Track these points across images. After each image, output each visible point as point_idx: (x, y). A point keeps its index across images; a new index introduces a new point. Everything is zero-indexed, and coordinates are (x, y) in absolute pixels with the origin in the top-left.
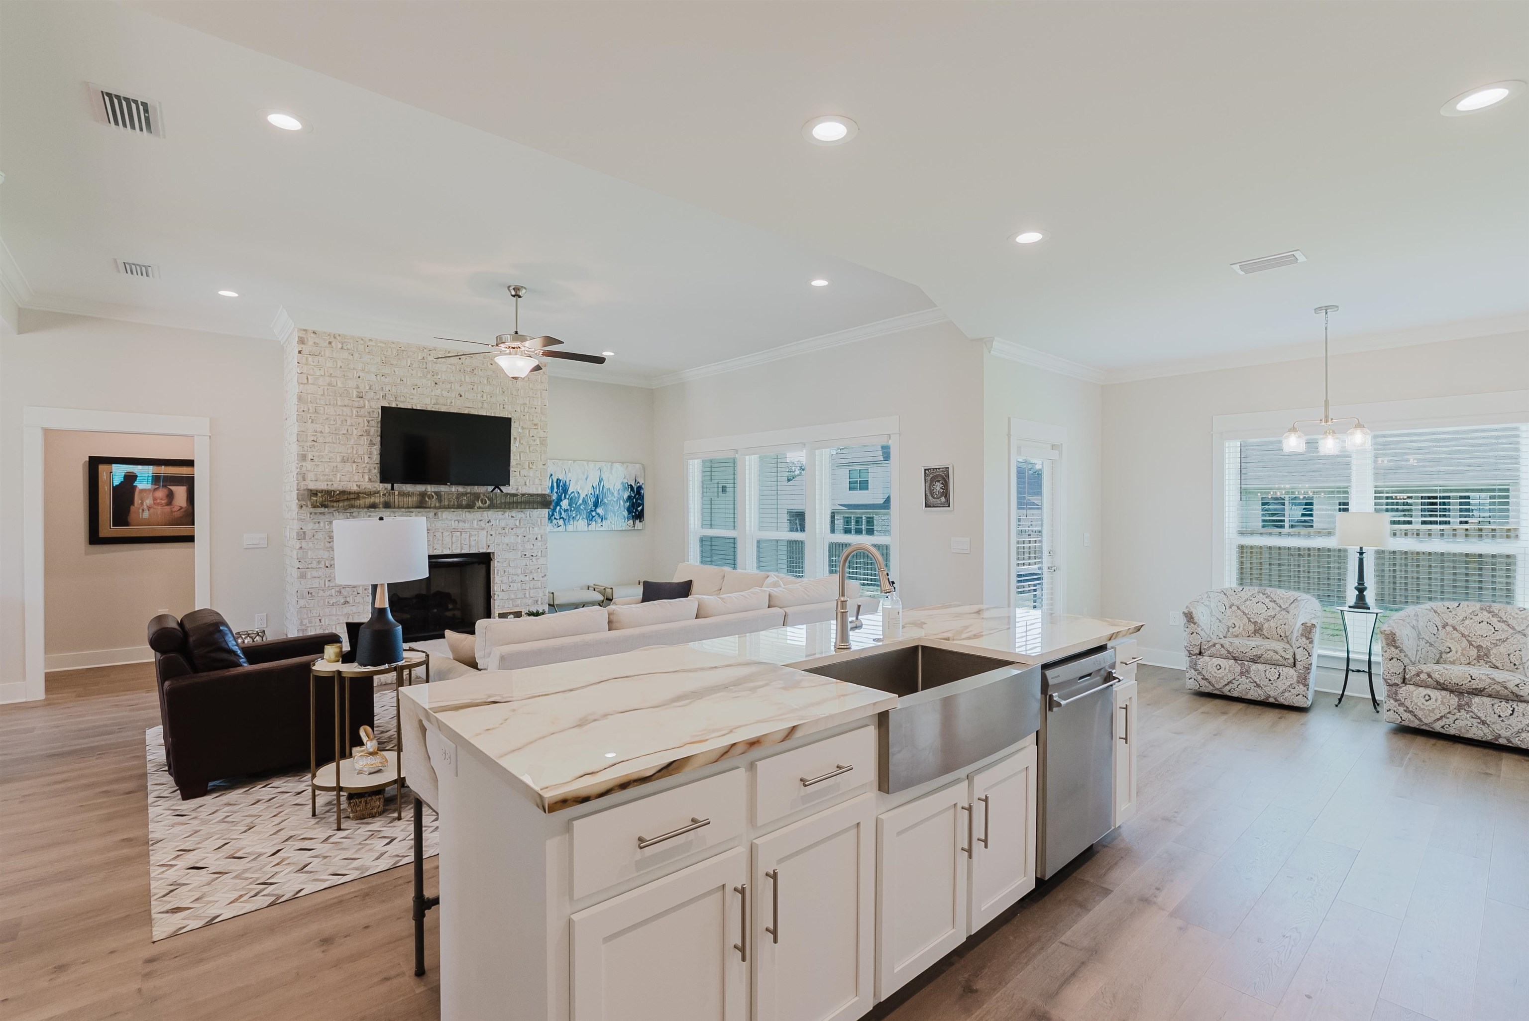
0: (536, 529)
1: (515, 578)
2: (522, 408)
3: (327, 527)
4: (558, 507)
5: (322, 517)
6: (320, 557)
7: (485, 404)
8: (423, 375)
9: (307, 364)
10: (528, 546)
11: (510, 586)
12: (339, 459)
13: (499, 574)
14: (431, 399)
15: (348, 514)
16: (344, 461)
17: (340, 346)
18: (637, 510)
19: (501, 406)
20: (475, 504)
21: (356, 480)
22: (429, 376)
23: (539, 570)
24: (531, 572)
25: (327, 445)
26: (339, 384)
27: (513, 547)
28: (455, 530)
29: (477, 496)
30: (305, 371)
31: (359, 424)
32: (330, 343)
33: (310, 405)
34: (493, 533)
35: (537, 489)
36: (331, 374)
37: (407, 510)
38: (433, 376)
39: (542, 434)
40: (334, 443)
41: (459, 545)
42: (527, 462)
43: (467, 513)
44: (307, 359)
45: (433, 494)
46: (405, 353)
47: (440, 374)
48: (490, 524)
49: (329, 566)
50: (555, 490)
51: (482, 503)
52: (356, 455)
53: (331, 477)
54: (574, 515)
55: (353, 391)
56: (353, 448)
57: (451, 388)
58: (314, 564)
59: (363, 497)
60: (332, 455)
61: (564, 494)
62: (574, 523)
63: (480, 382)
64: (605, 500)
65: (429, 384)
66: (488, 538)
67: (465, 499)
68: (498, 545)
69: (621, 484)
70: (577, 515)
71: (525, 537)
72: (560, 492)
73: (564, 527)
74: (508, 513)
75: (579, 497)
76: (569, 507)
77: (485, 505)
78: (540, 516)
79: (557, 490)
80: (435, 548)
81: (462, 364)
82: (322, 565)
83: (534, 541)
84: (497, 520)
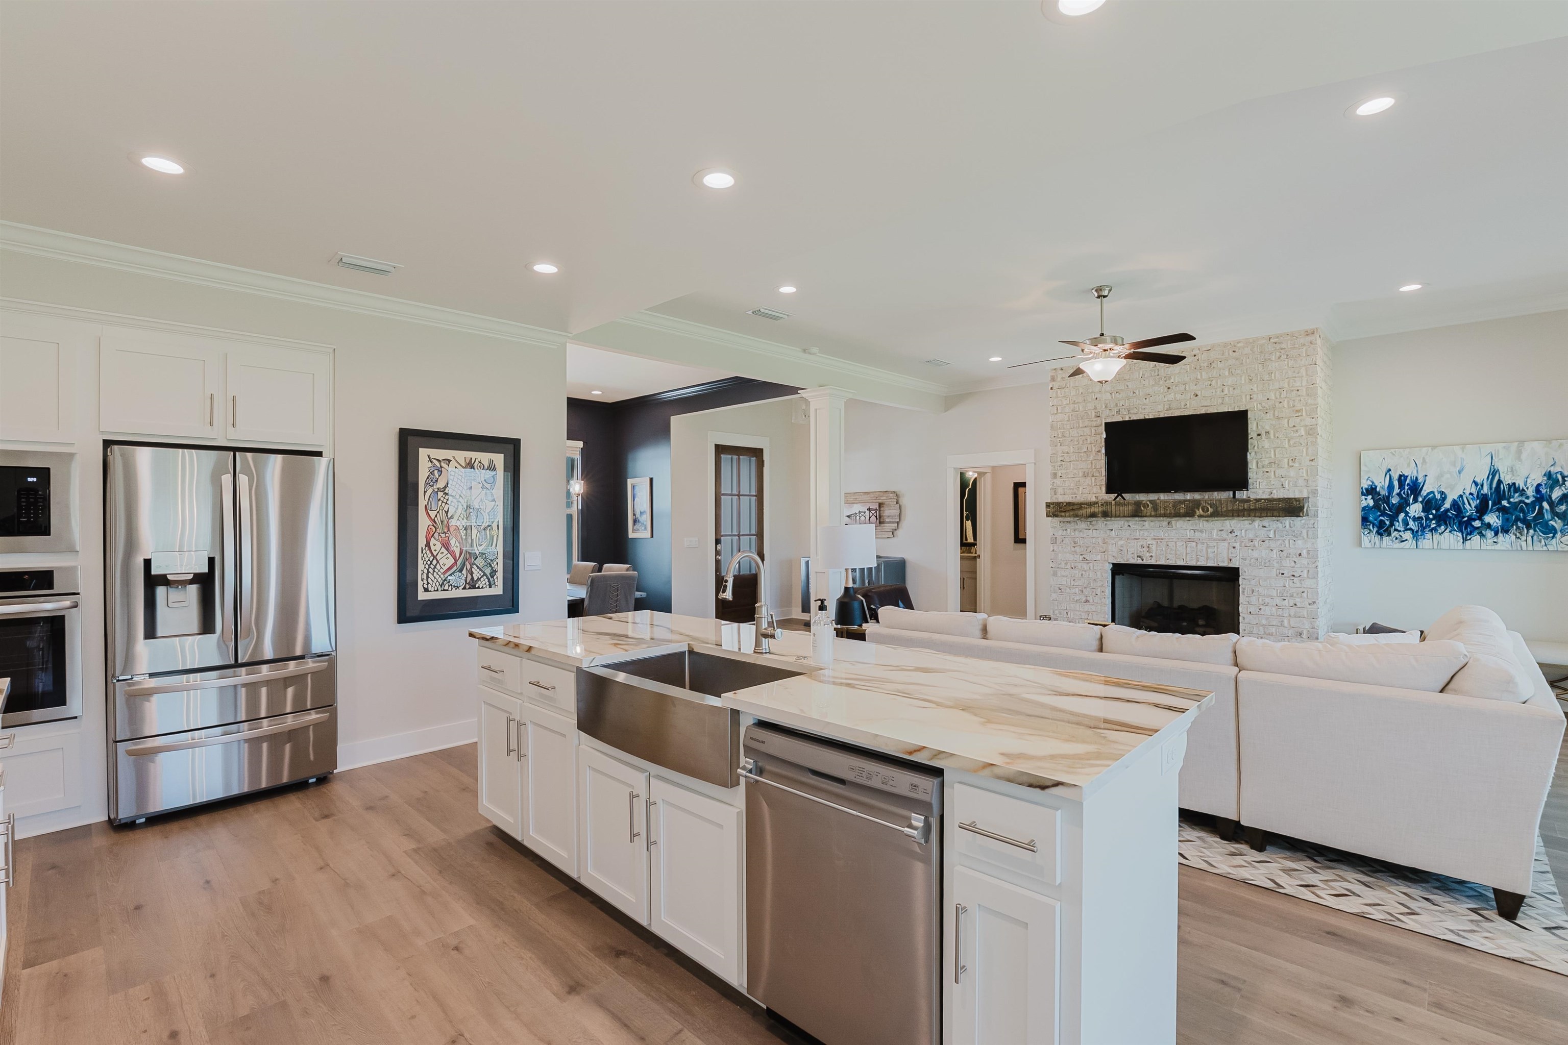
0: (1299, 542)
1: (1267, 600)
2: (1278, 394)
3: (1073, 534)
4: (1402, 515)
5: (1068, 525)
6: (1067, 559)
7: (1227, 399)
8: (1155, 382)
9: (1057, 397)
10: (1288, 563)
11: (1260, 609)
12: (1081, 475)
13: (1246, 593)
14: (1164, 406)
15: (1089, 523)
16: (1085, 476)
19: (1248, 397)
20: (1195, 512)
21: (1095, 492)
22: (1161, 382)
23: (1305, 595)
24: (1292, 596)
25: (1072, 463)
27: (1265, 563)
28: (1190, 540)
29: (1197, 504)
30: (1055, 404)
31: (1097, 441)
33: (1059, 431)
34: (1237, 545)
35: (1301, 492)
36: (1074, 401)
38: (1166, 381)
39: (1308, 421)
40: (1077, 461)
41: (1194, 557)
42: (1286, 460)
43: (1205, 523)
44: (1057, 392)
45: (1148, 503)
47: (1173, 377)
48: (1234, 535)
49: (1074, 568)
50: (1396, 490)
51: (1203, 511)
52: (1095, 470)
53: (1075, 490)
54: (1433, 526)
55: (1092, 412)
56: (1092, 463)
57: (1185, 389)
58: (1063, 565)
59: (1085, 508)
60: (1075, 471)
61: (1413, 496)
62: (1435, 536)
63: (1220, 375)
64: (1505, 503)
65: (1162, 390)
66: (1230, 551)
67: (1182, 507)
68: (1245, 559)
69: (1545, 475)
70: (1440, 526)
71: (1282, 551)
72: (1406, 493)
73: (1414, 542)
74: (1257, 522)
75: (1444, 499)
76: (1422, 514)
77: (1207, 513)
78: (1306, 526)
79: (1400, 491)
80: (1167, 558)
81: (1198, 360)
82: (1069, 566)
83: (1296, 557)
84: (1243, 531)
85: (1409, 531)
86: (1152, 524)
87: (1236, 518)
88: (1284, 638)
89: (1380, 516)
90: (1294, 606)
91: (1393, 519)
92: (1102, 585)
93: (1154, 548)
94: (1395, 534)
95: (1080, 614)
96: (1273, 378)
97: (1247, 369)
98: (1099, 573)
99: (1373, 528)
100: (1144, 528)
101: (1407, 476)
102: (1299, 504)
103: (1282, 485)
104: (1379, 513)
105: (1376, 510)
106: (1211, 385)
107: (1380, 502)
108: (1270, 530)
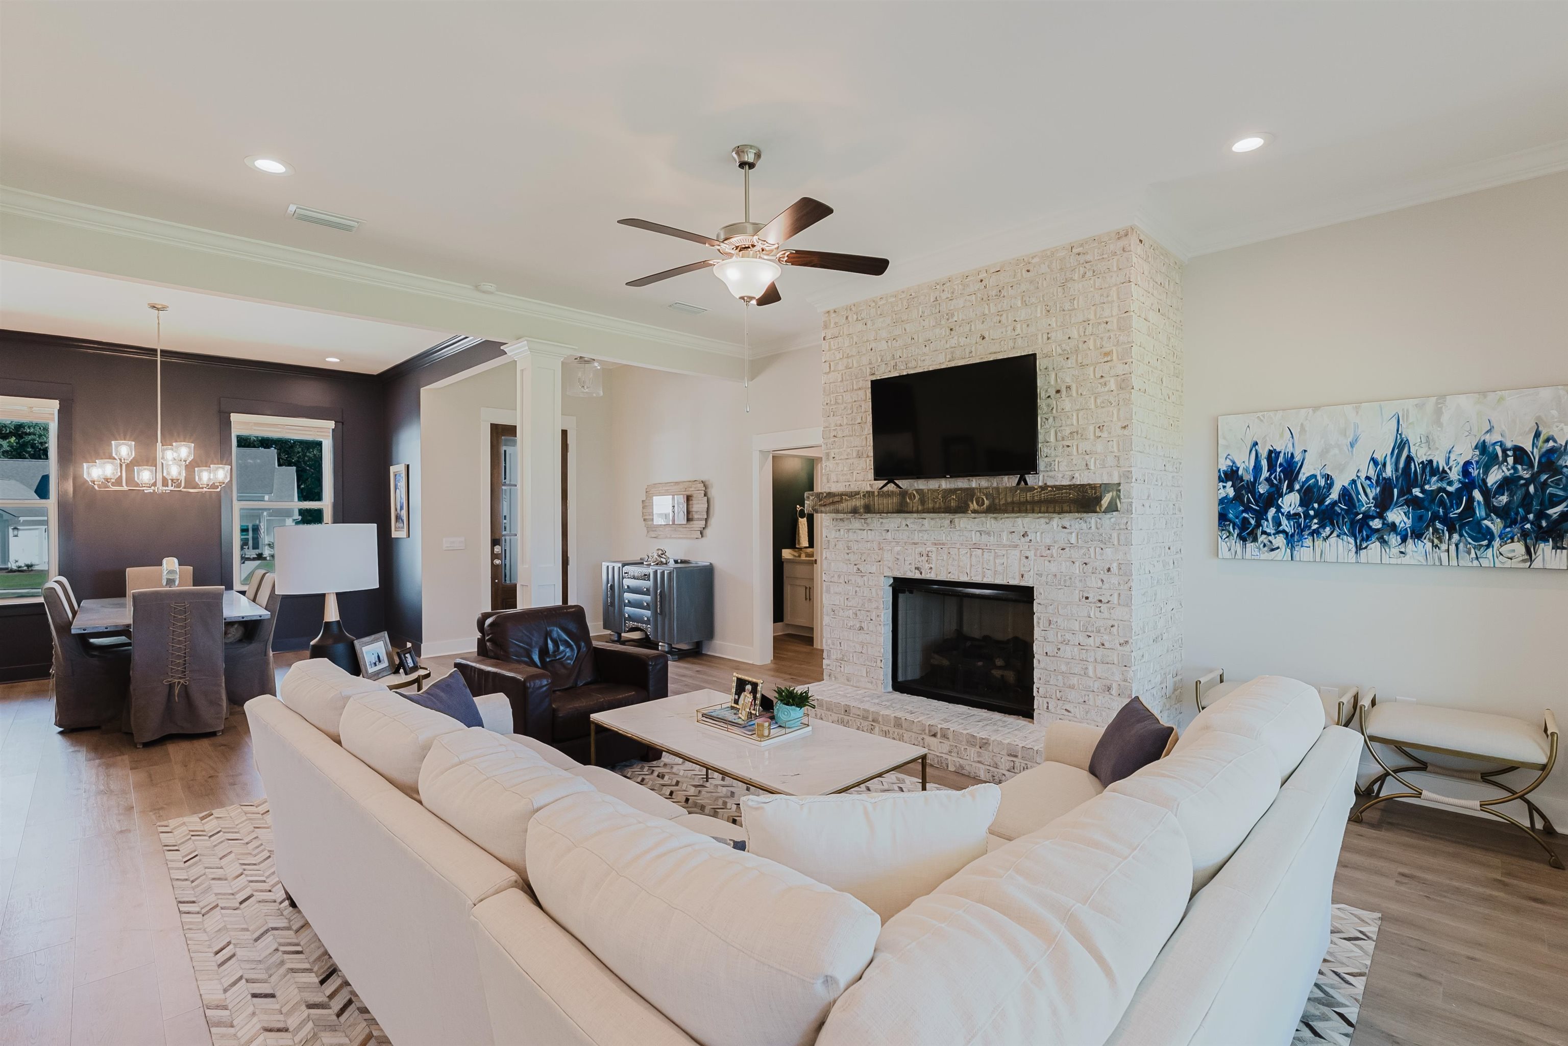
0: (1108, 551)
1: (1068, 636)
2: (1081, 329)
3: (846, 536)
4: (1272, 511)
5: (841, 524)
6: (840, 570)
7: (1019, 341)
8: (936, 322)
9: (830, 350)
10: (1094, 582)
11: (1059, 649)
12: (855, 455)
13: (1041, 625)
14: (946, 355)
15: (863, 521)
16: (859, 456)
17: (855, 317)
18: (1541, 515)
19: (1045, 337)
20: (968, 505)
22: (943, 322)
23: (1114, 630)
24: (1099, 632)
25: (845, 438)
26: (855, 365)
27: (1065, 581)
28: (976, 547)
29: (970, 493)
30: (828, 359)
32: (847, 318)
33: (832, 395)
34: (1031, 554)
35: (1110, 475)
36: (848, 354)
37: (919, 515)
38: (948, 320)
39: (1120, 369)
40: (850, 436)
41: (980, 570)
42: (1091, 428)
43: (993, 521)
44: (830, 342)
45: (915, 493)
46: (916, 299)
47: (956, 314)
48: (1027, 539)
49: (847, 582)
50: (1265, 474)
51: (978, 504)
53: (849, 476)
54: (1315, 527)
55: (866, 369)
57: (970, 330)
58: (836, 579)
59: (846, 500)
60: (849, 450)
61: (1287, 482)
62: (1316, 543)
63: (1011, 307)
64: (1416, 492)
65: (944, 333)
66: (1022, 562)
67: (953, 499)
68: (1041, 575)
69: (1476, 447)
70: (1323, 526)
71: (1086, 564)
72: (1278, 477)
73: (1288, 551)
74: (1057, 521)
75: (1330, 486)
76: (1300, 510)
77: (982, 507)
78: (1117, 527)
79: (1270, 475)
80: (949, 571)
81: (985, 287)
82: (842, 581)
83: (1104, 573)
84: (1038, 533)
85: (1281, 535)
86: (933, 522)
87: (1030, 515)
88: (1089, 693)
89: (1243, 512)
90: (1101, 646)
91: (1261, 516)
92: (878, 607)
93: (933, 556)
94: (1262, 538)
95: (854, 646)
96: (1076, 307)
97: (1043, 296)
98: (873, 590)
99: (1234, 529)
100: (923, 528)
101: (1280, 452)
102: (1095, 493)
103: (1087, 465)
104: (1241, 508)
105: (1238, 503)
106: (1000, 322)
107: (1244, 492)
108: (1071, 533)
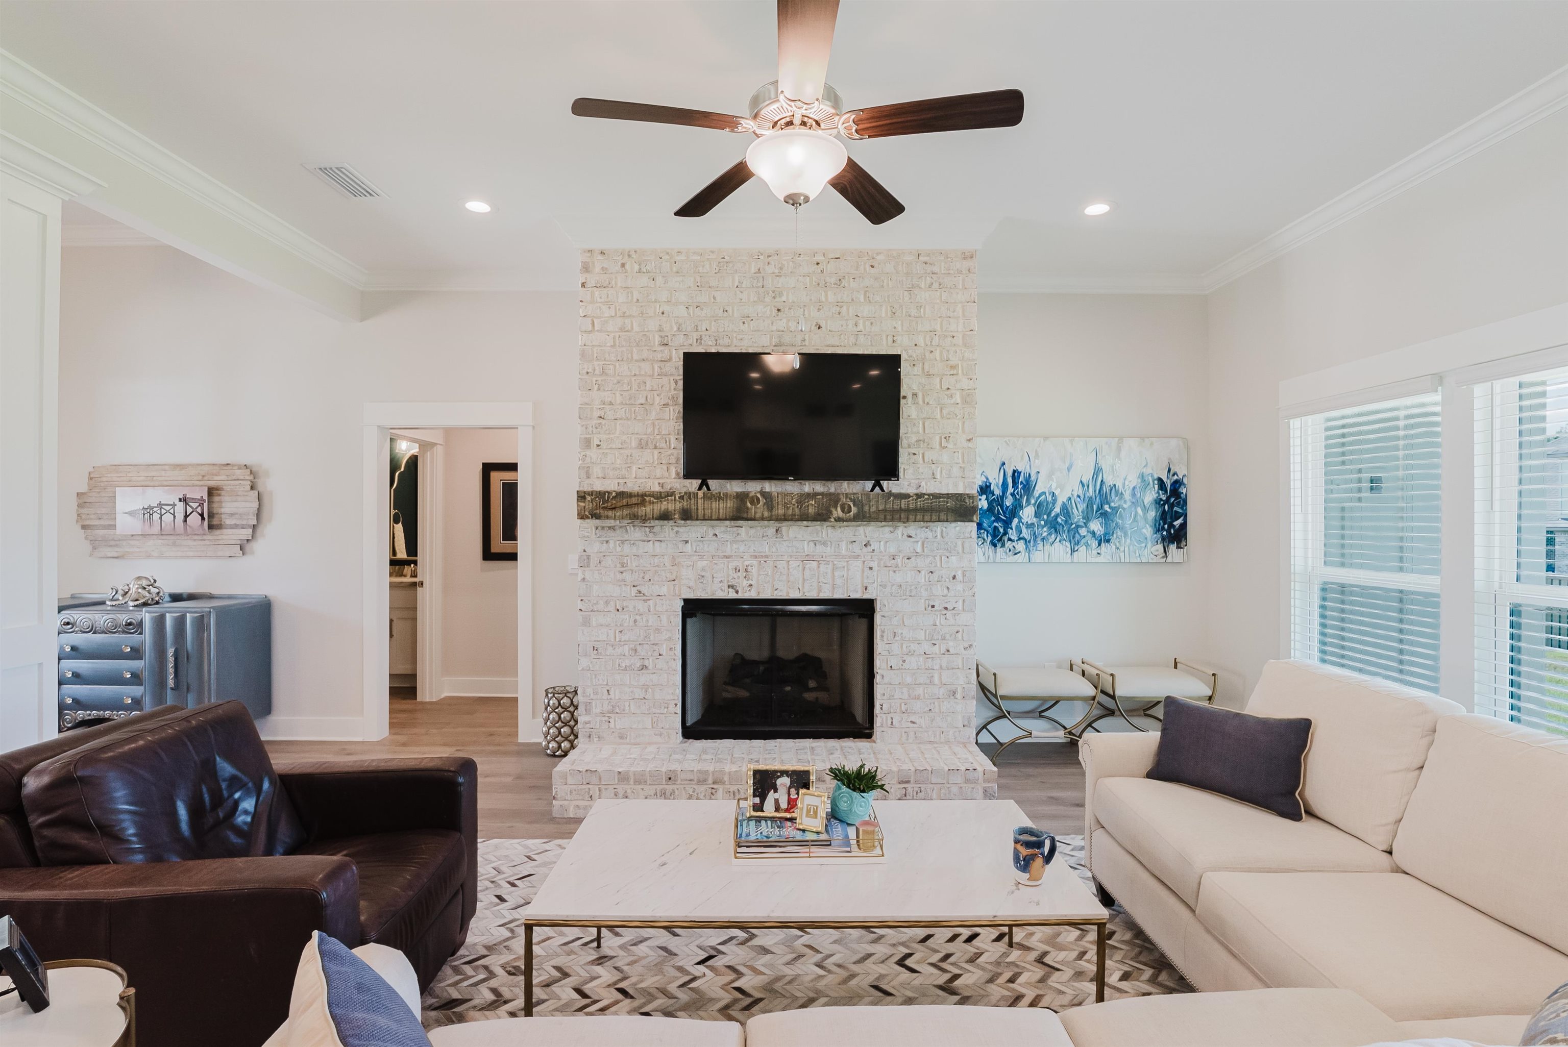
0: (953, 559)
1: (913, 647)
2: (928, 338)
3: (619, 549)
4: (1016, 521)
5: (611, 533)
6: (608, 594)
7: (862, 339)
8: (758, 298)
9: (593, 302)
10: (939, 590)
11: (904, 661)
12: (634, 444)
13: (885, 639)
14: (771, 338)
15: (647, 529)
16: (641, 446)
17: (636, 267)
18: (1171, 526)
19: (890, 339)
20: (831, 512)
21: (658, 475)
22: (768, 299)
23: (959, 635)
24: (944, 639)
25: (618, 422)
26: (636, 328)
27: (911, 591)
28: (809, 558)
29: (834, 499)
30: (589, 313)
31: (662, 387)
32: (623, 265)
33: (596, 363)
34: (874, 565)
35: (956, 486)
36: (625, 313)
37: (733, 523)
38: (774, 298)
39: (965, 383)
40: (627, 419)
41: (815, 584)
42: (937, 438)
43: (830, 530)
44: (592, 294)
45: (759, 495)
46: (731, 265)
47: (785, 293)
48: (870, 549)
49: (621, 609)
50: (1010, 489)
51: (843, 511)
52: (658, 437)
53: (624, 472)
54: (1045, 534)
55: (654, 336)
56: (653, 424)
57: (803, 315)
58: (601, 606)
59: (650, 502)
60: (624, 438)
61: (1026, 497)
62: (1046, 547)
63: (853, 300)
64: (1106, 508)
65: (768, 313)
66: (866, 574)
67: (812, 504)
68: (885, 586)
69: (1139, 477)
70: (1050, 534)
71: (932, 572)
72: (1019, 493)
73: (1027, 554)
74: (901, 530)
75: (1054, 501)
76: (1035, 520)
77: (848, 515)
78: (962, 536)
79: (1014, 491)
80: (776, 587)
81: (822, 271)
82: (611, 607)
83: (950, 581)
84: (882, 542)
85: (1022, 541)
86: (752, 531)
87: (873, 523)
88: (933, 701)
89: (994, 521)
90: (946, 653)
91: (1007, 524)
92: (670, 638)
93: (754, 571)
94: (1008, 544)
95: (632, 692)
96: (922, 315)
97: (888, 296)
98: (664, 618)
99: (987, 536)
100: (738, 538)
101: (1021, 472)
103: (933, 474)
104: (993, 518)
105: (990, 514)
106: (839, 313)
107: (995, 504)
108: (917, 542)
